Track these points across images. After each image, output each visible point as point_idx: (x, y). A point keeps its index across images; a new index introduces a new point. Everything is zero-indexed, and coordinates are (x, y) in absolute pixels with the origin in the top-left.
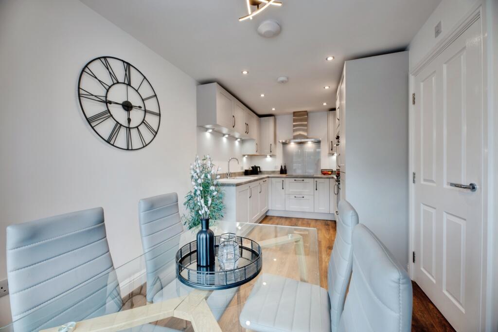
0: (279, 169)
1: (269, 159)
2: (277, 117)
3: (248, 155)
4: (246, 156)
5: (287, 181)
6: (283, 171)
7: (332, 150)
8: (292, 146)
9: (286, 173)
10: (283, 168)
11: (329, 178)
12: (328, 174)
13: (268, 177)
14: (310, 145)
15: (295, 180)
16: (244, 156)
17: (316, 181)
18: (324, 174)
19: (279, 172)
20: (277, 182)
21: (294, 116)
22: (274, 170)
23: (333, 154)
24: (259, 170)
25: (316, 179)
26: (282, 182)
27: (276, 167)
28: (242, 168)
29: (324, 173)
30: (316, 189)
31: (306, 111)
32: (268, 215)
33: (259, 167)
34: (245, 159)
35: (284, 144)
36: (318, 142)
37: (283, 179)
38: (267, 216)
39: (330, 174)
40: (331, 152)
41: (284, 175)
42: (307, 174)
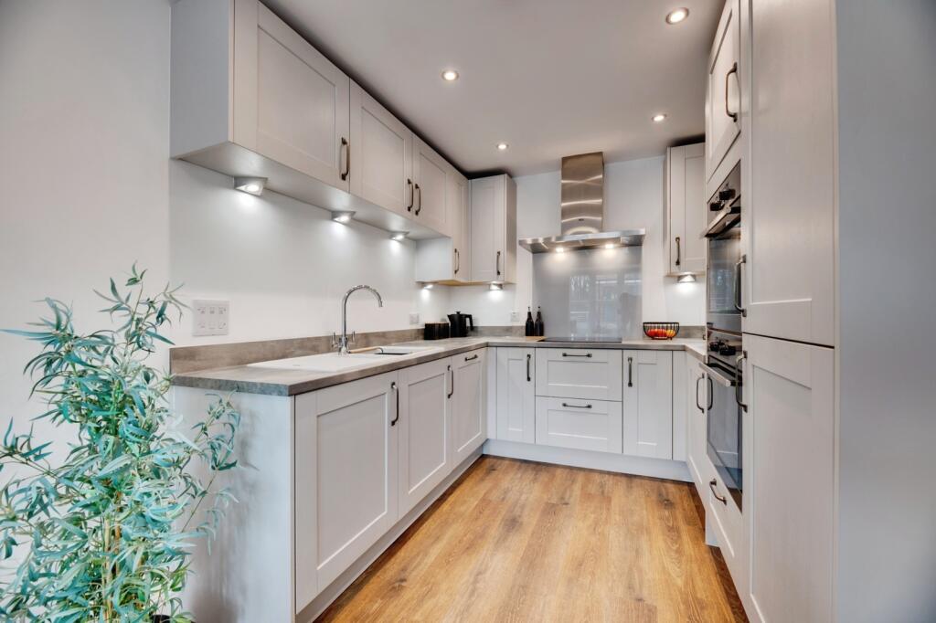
0: (522, 322)
1: (496, 295)
2: (518, 180)
3: (434, 283)
4: (430, 286)
5: (542, 356)
6: (534, 327)
7: (678, 263)
8: (561, 258)
9: (542, 334)
10: (534, 318)
11: (672, 349)
12: (665, 335)
13: (487, 345)
14: (610, 254)
15: (565, 355)
16: (423, 284)
17: (630, 359)
18: (653, 336)
19: (524, 331)
20: (511, 362)
21: (564, 177)
22: (510, 324)
23: (680, 278)
24: (468, 324)
25: (627, 354)
26: (526, 359)
27: (514, 316)
28: (414, 320)
29: (654, 332)
30: (630, 384)
31: (600, 154)
32: (485, 453)
33: (470, 317)
34: (425, 294)
35: (538, 250)
36: (635, 243)
37: (530, 351)
38: (483, 457)
39: (671, 338)
40: (675, 269)
41: (533, 340)
42: (601, 336)
